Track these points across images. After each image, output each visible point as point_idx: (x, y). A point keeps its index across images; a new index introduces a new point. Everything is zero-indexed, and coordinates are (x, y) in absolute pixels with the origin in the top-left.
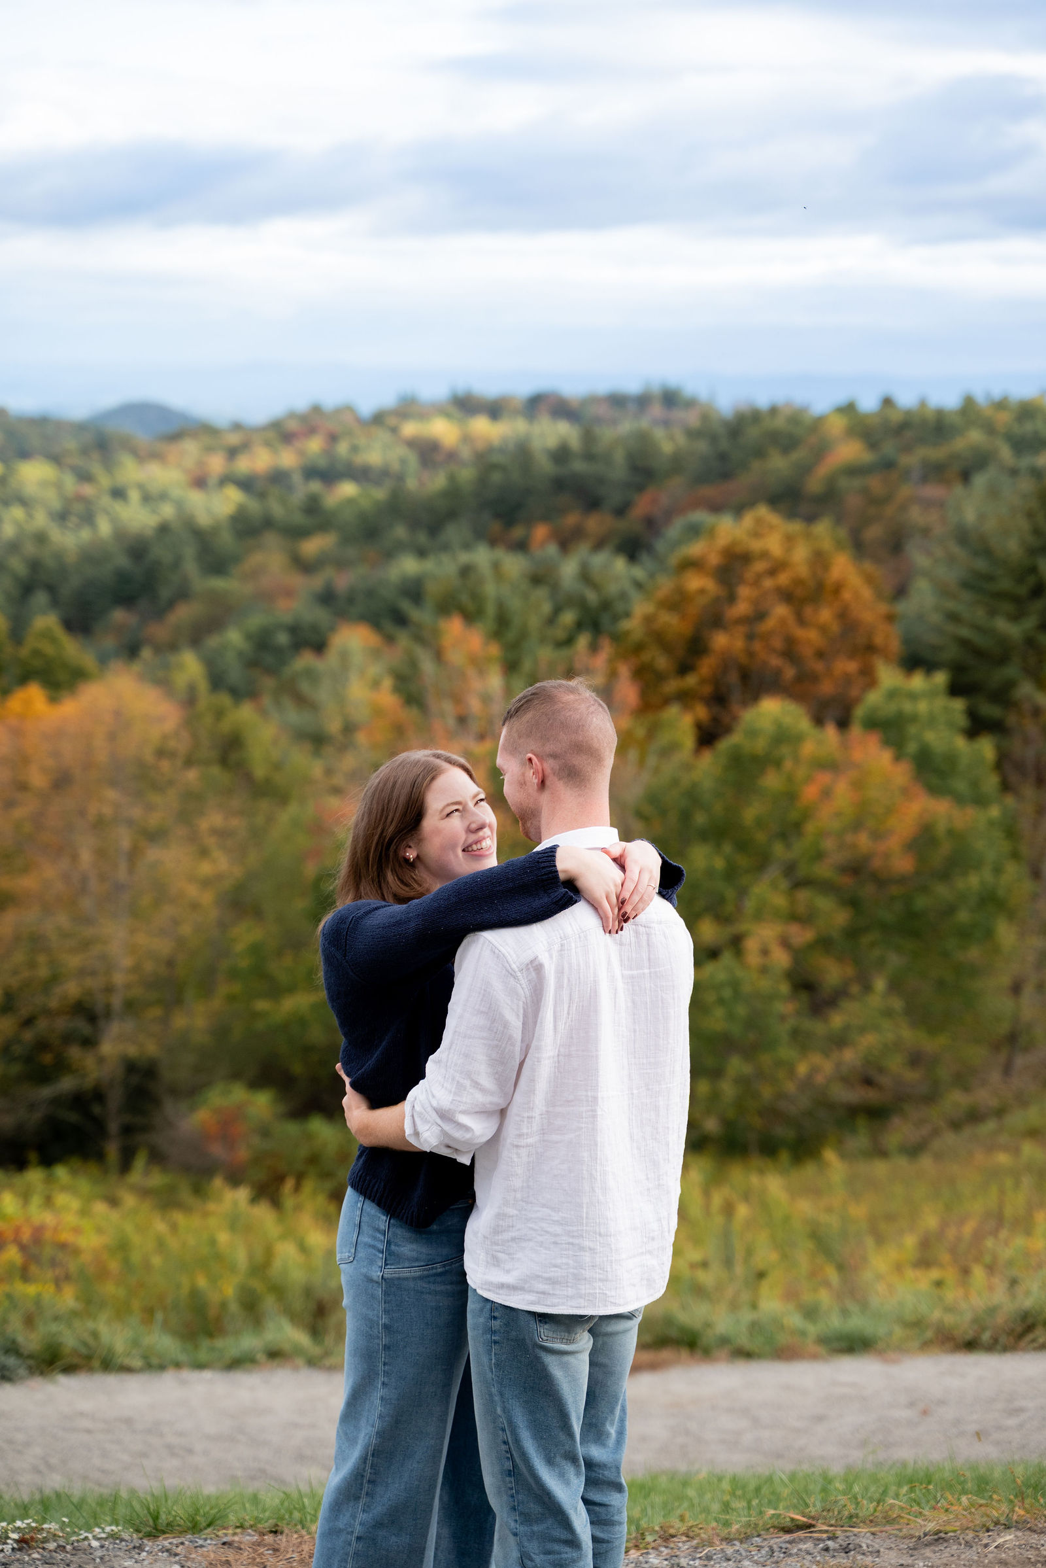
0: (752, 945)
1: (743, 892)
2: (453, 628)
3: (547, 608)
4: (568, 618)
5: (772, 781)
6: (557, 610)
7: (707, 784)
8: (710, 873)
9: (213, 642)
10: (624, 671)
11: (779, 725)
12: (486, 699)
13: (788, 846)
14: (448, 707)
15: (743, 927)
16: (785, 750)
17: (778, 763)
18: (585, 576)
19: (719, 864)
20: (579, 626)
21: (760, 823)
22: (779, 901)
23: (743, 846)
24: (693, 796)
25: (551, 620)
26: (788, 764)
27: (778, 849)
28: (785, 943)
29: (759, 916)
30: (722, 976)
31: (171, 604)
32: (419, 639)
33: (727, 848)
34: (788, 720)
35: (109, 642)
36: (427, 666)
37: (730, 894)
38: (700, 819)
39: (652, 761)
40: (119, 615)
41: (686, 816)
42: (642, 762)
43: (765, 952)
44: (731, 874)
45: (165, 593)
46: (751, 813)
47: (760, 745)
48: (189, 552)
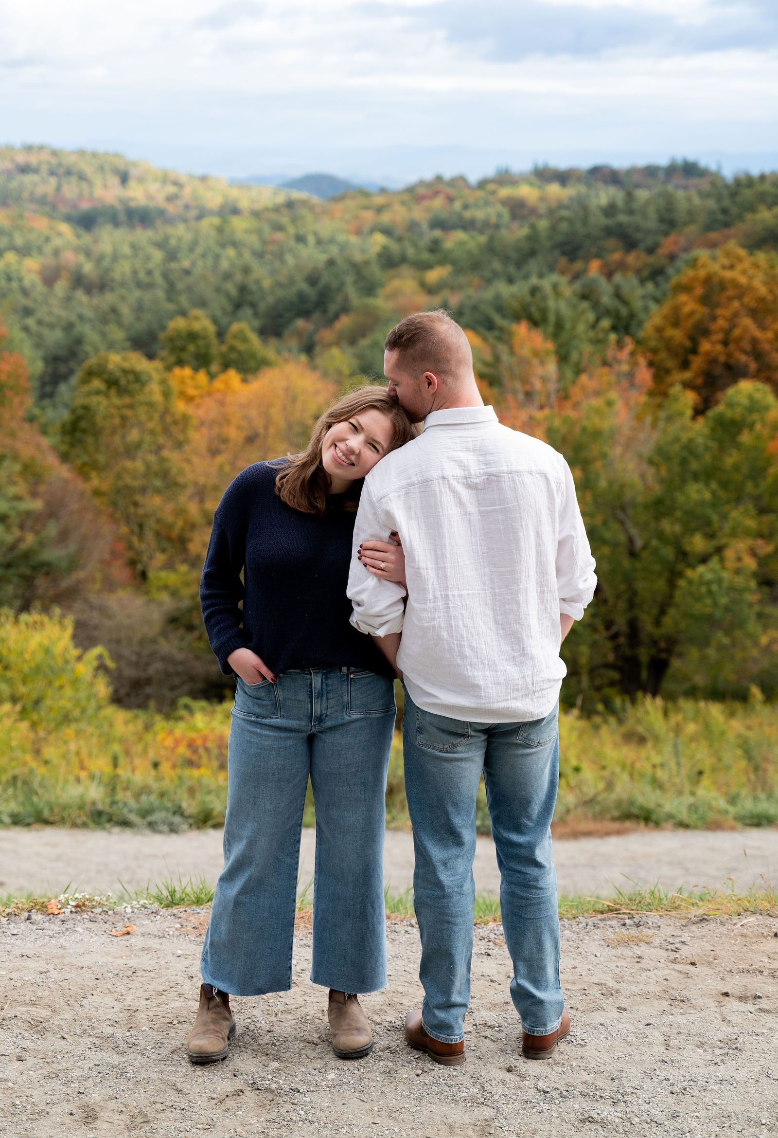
0: (730, 554)
1: (724, 517)
2: (521, 330)
3: (591, 316)
4: (606, 323)
5: (745, 438)
6: (598, 320)
7: (700, 440)
8: (702, 503)
9: (364, 342)
10: (642, 362)
11: (750, 397)
12: (544, 380)
13: (757, 486)
14: (518, 385)
15: (723, 541)
16: (755, 416)
17: (751, 426)
18: (618, 294)
19: (707, 496)
20: (614, 328)
21: (736, 468)
22: (751, 523)
23: (724, 485)
24: (689, 449)
25: (594, 326)
26: (758, 427)
27: (749, 487)
28: (753, 553)
29: (734, 534)
30: (709, 576)
31: (337, 316)
32: (500, 339)
33: (714, 485)
34: (758, 396)
35: (294, 343)
36: (505, 357)
37: (715, 518)
38: (694, 465)
39: (661, 424)
40: (300, 323)
41: (684, 462)
42: (654, 425)
43: (739, 559)
44: (715, 504)
45: (333, 308)
46: (731, 459)
47: (737, 413)
48: (349, 279)
